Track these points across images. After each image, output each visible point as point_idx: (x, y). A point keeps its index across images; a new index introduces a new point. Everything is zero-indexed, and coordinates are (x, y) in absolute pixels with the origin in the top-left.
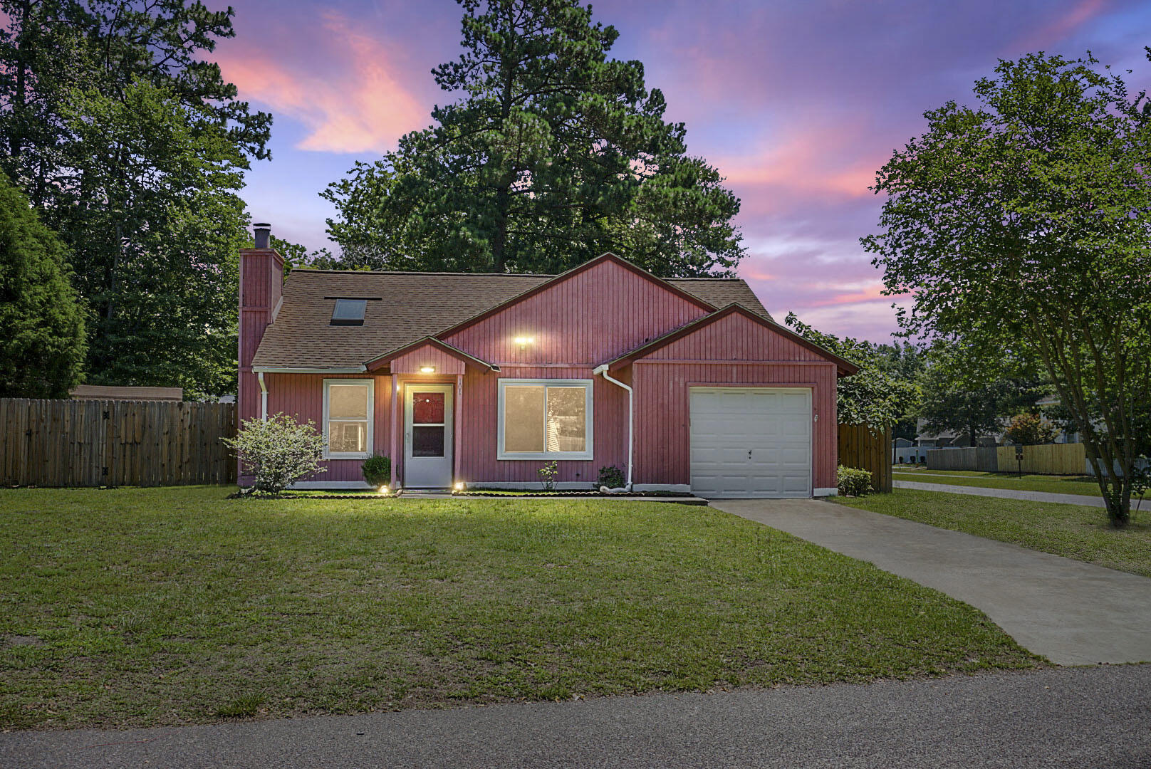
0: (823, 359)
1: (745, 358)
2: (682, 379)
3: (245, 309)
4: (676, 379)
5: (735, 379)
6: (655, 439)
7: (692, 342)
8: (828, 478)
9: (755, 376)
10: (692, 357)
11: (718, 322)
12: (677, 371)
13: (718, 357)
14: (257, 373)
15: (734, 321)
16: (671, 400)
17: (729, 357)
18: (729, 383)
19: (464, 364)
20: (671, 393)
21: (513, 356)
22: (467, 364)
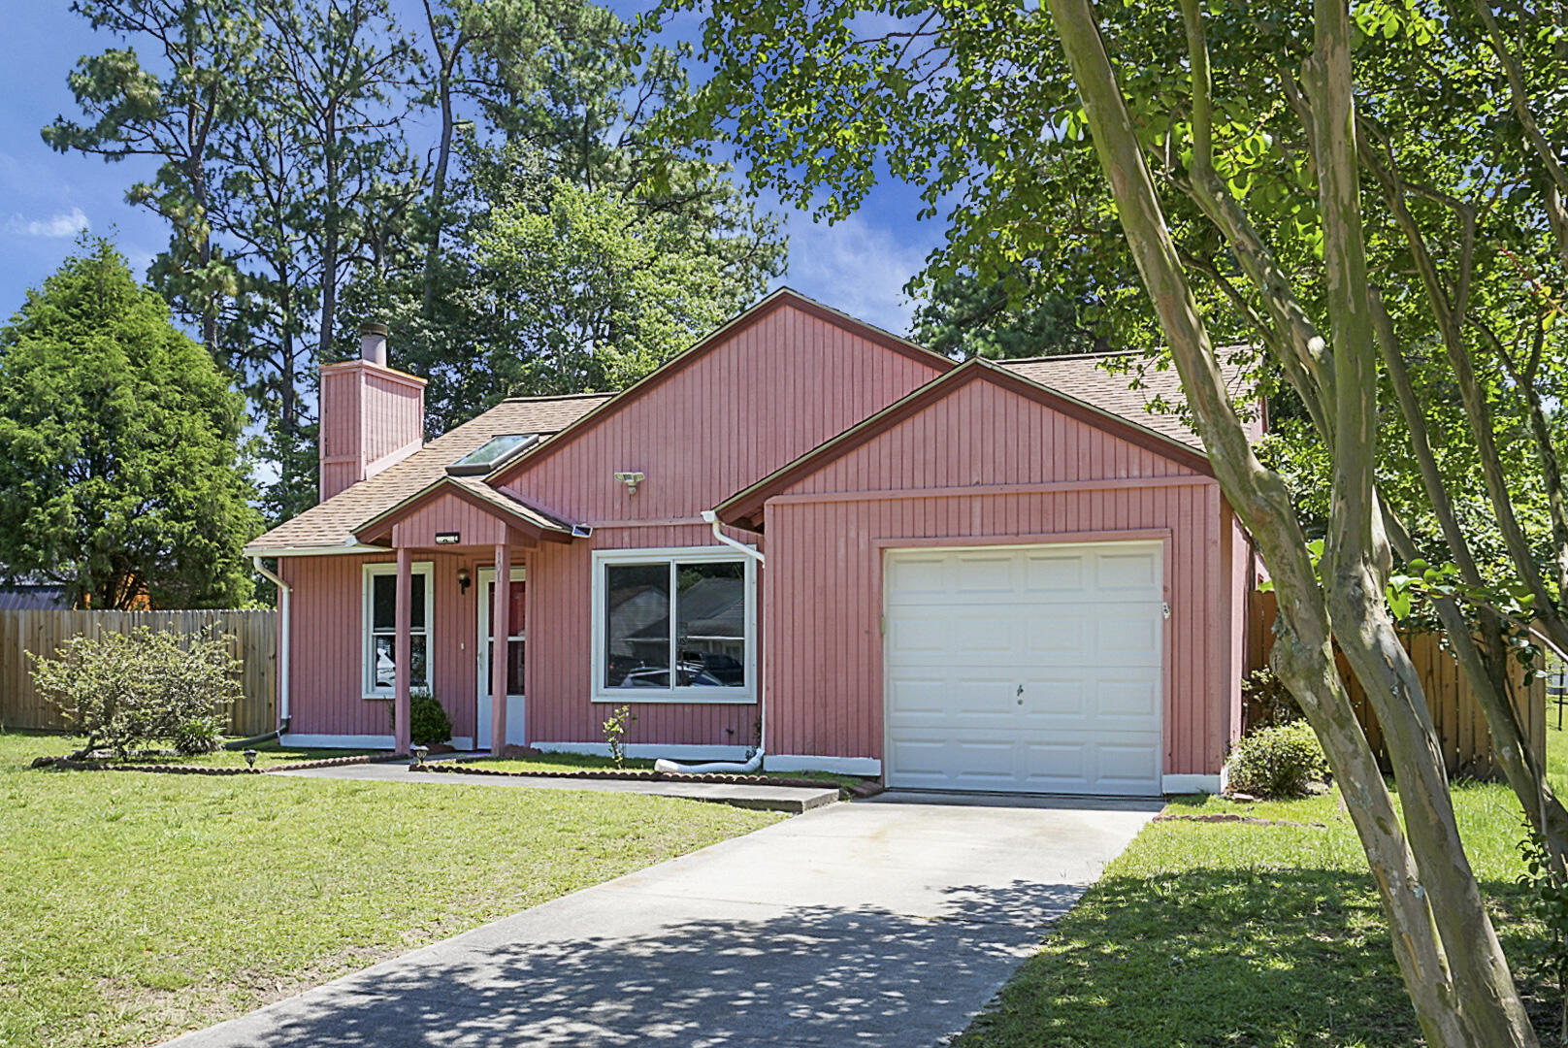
0: (1186, 470)
1: (1000, 479)
2: (863, 534)
3: (329, 460)
4: (853, 534)
5: (977, 530)
6: (809, 663)
7: (885, 452)
8: (1199, 752)
9: (1024, 517)
10: (885, 484)
11: (942, 404)
12: (853, 517)
13: (942, 481)
15: (976, 402)
16: (842, 580)
17: (965, 480)
18: (961, 536)
19: (503, 524)
20: (841, 564)
21: (617, 506)
22: (509, 527)
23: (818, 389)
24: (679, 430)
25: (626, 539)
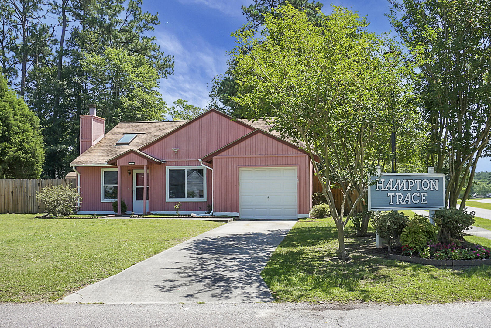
0: (301, 153)
1: (264, 154)
2: (235, 164)
3: (83, 140)
4: (232, 165)
5: (259, 164)
6: (223, 192)
7: (240, 147)
8: (305, 209)
9: (269, 162)
10: (240, 154)
11: (252, 138)
12: (233, 161)
13: (252, 154)
14: (72, 167)
15: (259, 137)
16: (230, 174)
17: (257, 154)
18: (256, 165)
19: (146, 160)
20: (230, 171)
21: (172, 156)
22: (148, 161)
23: (221, 131)
24: (187, 139)
25: (174, 164)
